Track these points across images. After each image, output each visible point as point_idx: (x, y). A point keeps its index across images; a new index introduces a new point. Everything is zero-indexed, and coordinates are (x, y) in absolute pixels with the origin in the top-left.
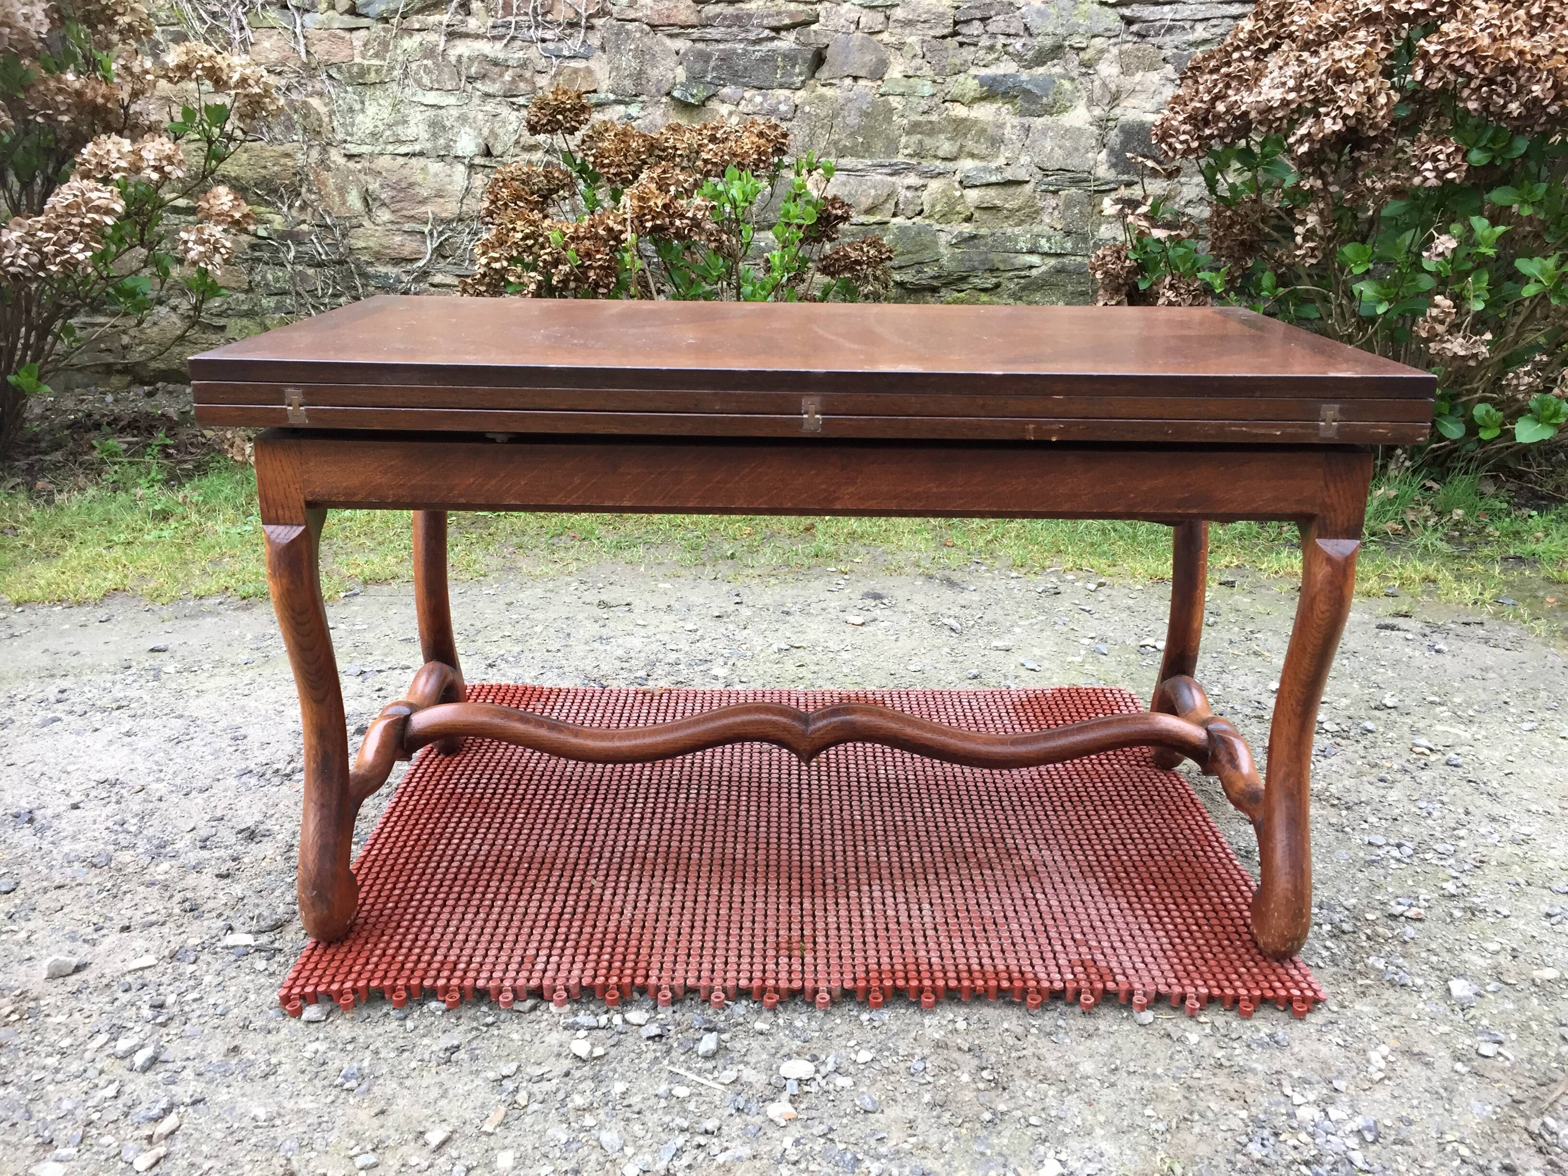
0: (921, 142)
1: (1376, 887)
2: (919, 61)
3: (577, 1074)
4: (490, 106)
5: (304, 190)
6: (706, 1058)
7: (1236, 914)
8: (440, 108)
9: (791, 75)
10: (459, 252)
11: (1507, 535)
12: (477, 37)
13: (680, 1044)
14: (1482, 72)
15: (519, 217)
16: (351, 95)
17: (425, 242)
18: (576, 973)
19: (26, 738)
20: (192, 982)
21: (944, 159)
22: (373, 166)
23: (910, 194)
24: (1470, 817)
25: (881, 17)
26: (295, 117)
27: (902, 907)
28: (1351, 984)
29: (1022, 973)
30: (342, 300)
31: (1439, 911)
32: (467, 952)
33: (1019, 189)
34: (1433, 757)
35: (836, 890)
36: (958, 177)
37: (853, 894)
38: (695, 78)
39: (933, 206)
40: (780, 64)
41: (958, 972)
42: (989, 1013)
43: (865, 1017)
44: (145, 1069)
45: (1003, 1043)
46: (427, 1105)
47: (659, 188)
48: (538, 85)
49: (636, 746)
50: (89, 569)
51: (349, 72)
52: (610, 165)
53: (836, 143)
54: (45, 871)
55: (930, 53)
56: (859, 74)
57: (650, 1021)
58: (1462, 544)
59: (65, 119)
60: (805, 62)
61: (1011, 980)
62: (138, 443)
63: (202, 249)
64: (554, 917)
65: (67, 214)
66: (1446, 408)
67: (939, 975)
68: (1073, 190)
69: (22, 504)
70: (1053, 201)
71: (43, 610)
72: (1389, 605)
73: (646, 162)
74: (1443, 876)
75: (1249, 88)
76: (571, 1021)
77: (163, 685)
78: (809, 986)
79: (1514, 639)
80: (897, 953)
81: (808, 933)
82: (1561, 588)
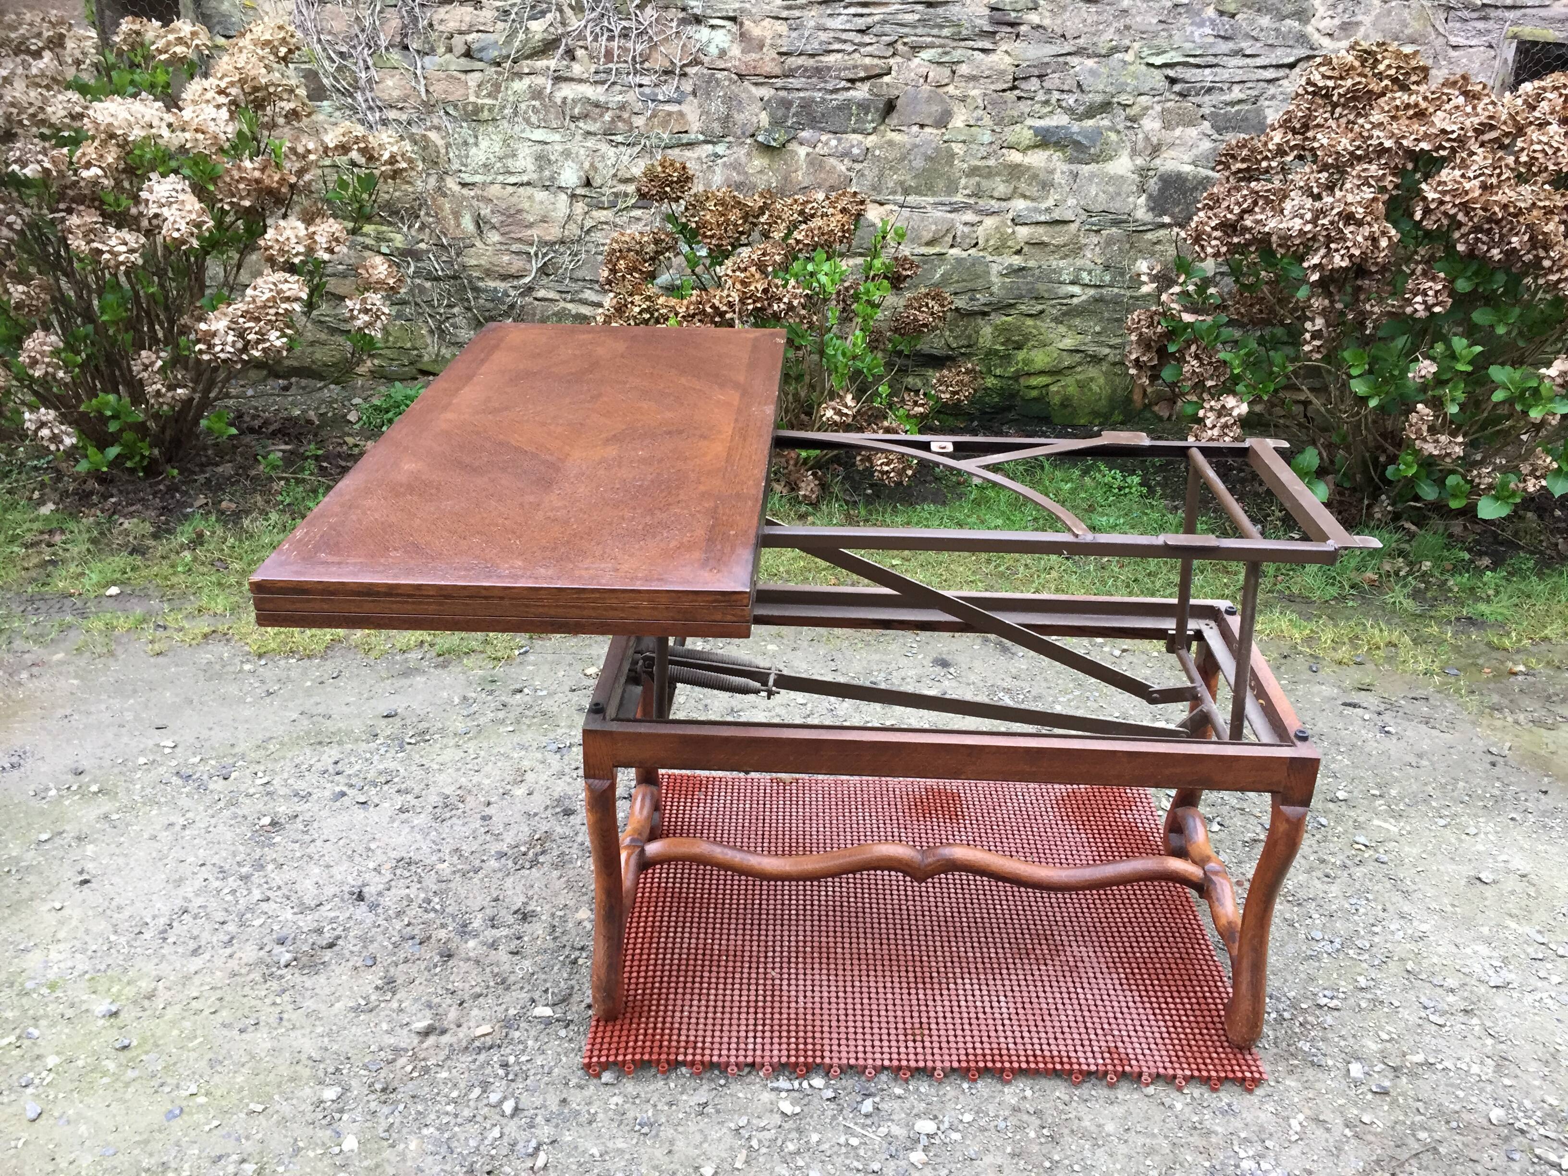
0: (978, 184)
1: (1311, 979)
2: (980, 112)
4: (591, 143)
5: (422, 213)
6: (867, 1116)
8: (546, 143)
9: (865, 122)
10: (561, 271)
11: (1463, 592)
12: (581, 81)
13: (849, 1105)
14: (1471, 219)
15: (636, 289)
16: (465, 130)
17: (530, 262)
18: (776, 1053)
20: (521, 1047)
21: (1000, 199)
22: (485, 194)
23: (966, 229)
24: (1385, 914)
25: (947, 72)
26: (416, 148)
27: (986, 998)
28: (1285, 1064)
29: (1069, 1057)
30: (456, 310)
31: (1351, 1001)
32: (700, 1033)
33: (1066, 228)
34: (1366, 854)
36: (1010, 216)
37: (952, 986)
38: (777, 123)
39: (987, 241)
40: (855, 112)
41: (1027, 1056)
42: (1046, 1083)
43: (965, 1085)
44: (513, 1116)
45: (1056, 1108)
46: (696, 1147)
47: (758, 268)
48: (635, 124)
51: (464, 109)
53: (902, 183)
54: (390, 947)
55: (991, 104)
56: (927, 122)
57: (827, 1086)
58: (1425, 600)
59: (247, 203)
60: (877, 110)
61: (1062, 1063)
62: (291, 452)
63: (366, 318)
64: (752, 1004)
65: (265, 307)
66: (1423, 473)
67: (1014, 1058)
68: (1114, 229)
69: (220, 532)
70: (1095, 239)
71: (282, 662)
72: (1355, 675)
73: (742, 233)
74: (1358, 970)
75: (1273, 209)
76: (775, 1085)
77: (409, 758)
78: (930, 1064)
79: (1450, 718)
80: (985, 1039)
81: (924, 1020)
82: (1500, 655)
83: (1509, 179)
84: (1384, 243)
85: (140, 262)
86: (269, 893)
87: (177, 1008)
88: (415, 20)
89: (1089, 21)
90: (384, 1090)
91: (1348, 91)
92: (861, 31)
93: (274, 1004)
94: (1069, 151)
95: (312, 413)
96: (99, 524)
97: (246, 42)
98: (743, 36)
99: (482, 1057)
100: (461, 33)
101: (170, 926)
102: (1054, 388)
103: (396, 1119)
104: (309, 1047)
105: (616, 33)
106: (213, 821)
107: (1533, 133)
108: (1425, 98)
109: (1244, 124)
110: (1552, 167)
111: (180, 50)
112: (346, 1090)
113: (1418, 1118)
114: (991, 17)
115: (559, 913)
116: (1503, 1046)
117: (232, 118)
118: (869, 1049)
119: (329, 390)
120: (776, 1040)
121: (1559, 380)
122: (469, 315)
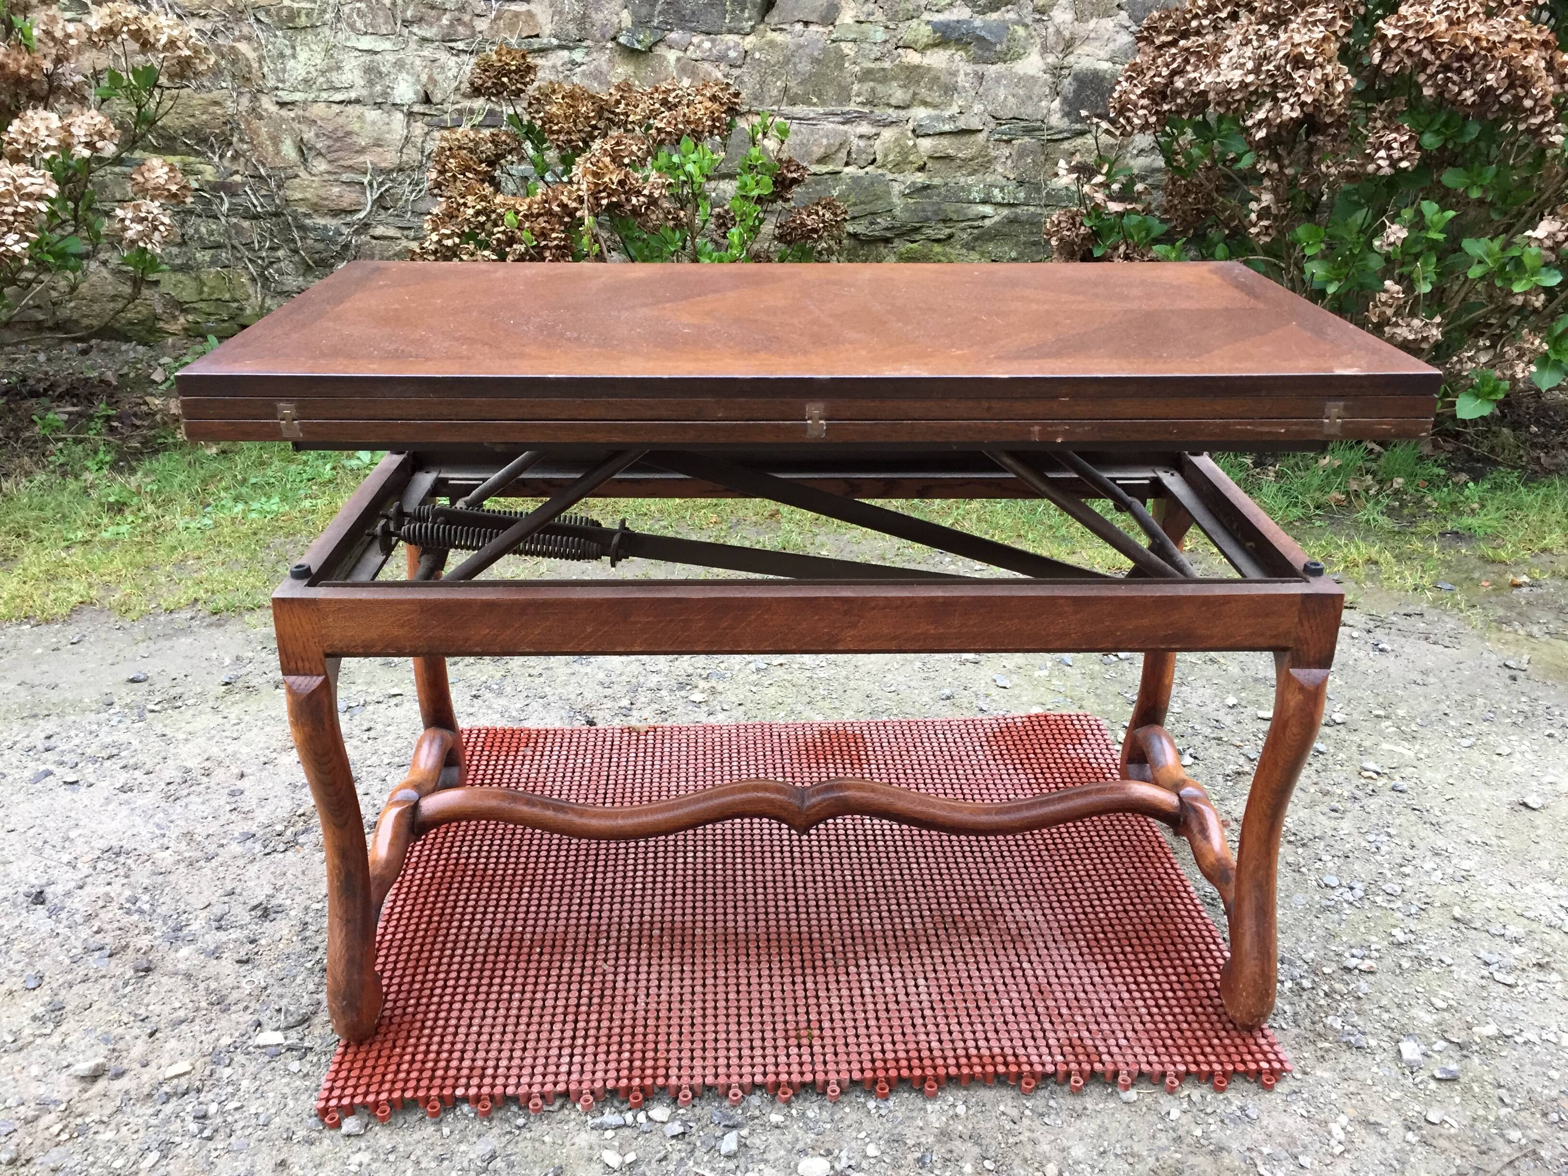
0: (873, 90)
1: (1332, 936)
2: (871, 6)
4: (428, 51)
5: (235, 139)
6: (729, 1157)
7: (1207, 977)
8: (376, 53)
9: (740, 20)
10: (400, 203)
11: (1444, 507)
13: (703, 1143)
14: (1438, 57)
15: (469, 190)
16: (281, 40)
17: (364, 193)
18: (600, 1075)
19: (21, 797)
20: (230, 1089)
21: (897, 107)
22: (307, 114)
23: (862, 143)
24: (1415, 852)
27: (899, 983)
28: (1312, 1047)
29: (1015, 1055)
30: (280, 253)
31: (1389, 961)
32: (493, 1054)
33: (973, 138)
34: (1380, 783)
35: (836, 967)
36: (910, 126)
37: (853, 969)
38: (640, 23)
39: (886, 156)
40: (729, 8)
41: (957, 1058)
42: (987, 1095)
43: (871, 1104)
45: (1001, 1128)
47: (613, 161)
48: (478, 29)
49: (639, 825)
50: (52, 578)
51: (278, 15)
52: (559, 132)
53: (787, 91)
54: (67, 961)
56: (810, 19)
57: (672, 1118)
58: (1402, 517)
60: (754, 6)
61: (1006, 1064)
62: (80, 415)
63: (140, 228)
64: (572, 1009)
67: (940, 1062)
68: (1027, 139)
70: (1006, 151)
71: (12, 630)
74: (1392, 921)
75: (1208, 65)
76: (598, 1121)
77: (150, 726)
78: (820, 1077)
79: (1452, 633)
80: (898, 1038)
81: (813, 1017)
82: (1496, 568)
83: (1476, 14)
84: (1339, 87)
94: (972, 49)
95: (109, 374)
99: (169, 1108)
113: (1504, 1111)
118: (734, 1061)
119: (135, 351)
120: (601, 1057)
121: (1548, 243)
122: (296, 258)
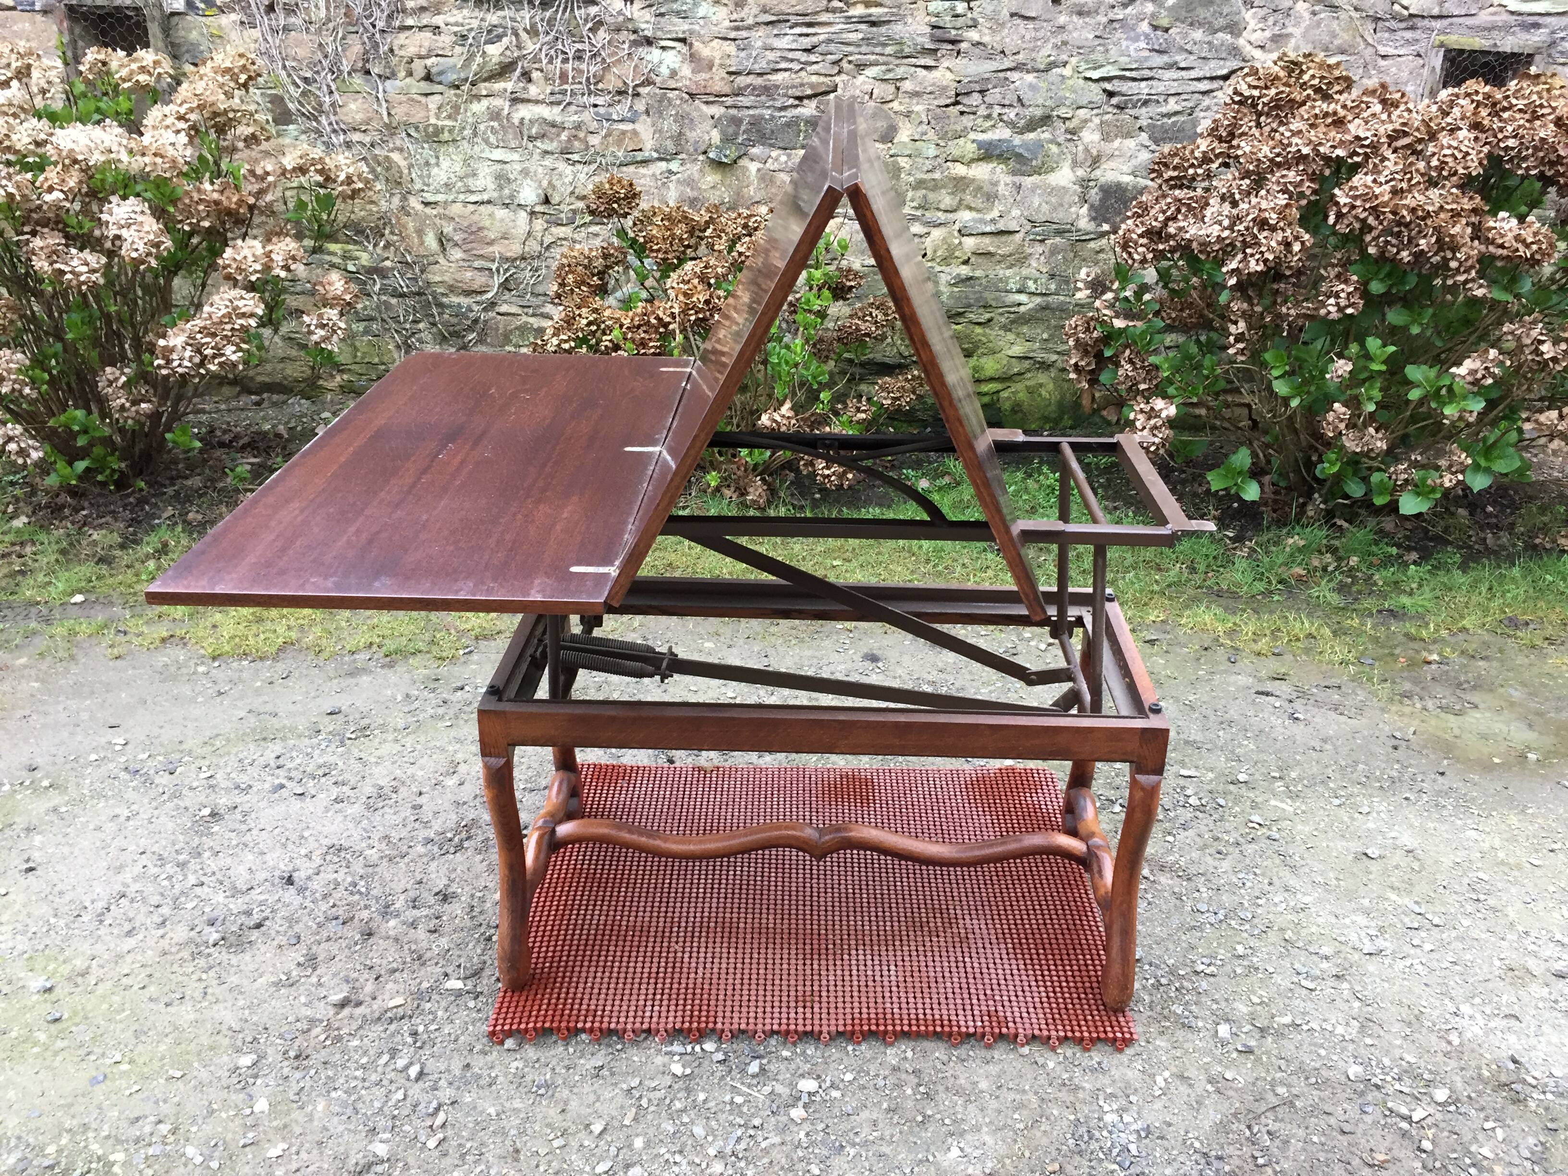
0: (925, 197)
1: (1192, 948)
2: (924, 127)
3: (676, 1086)
4: (548, 162)
5: (387, 232)
6: (753, 1076)
7: (1093, 973)
8: (505, 163)
10: (522, 286)
12: (537, 102)
13: (737, 1067)
14: (1381, 223)
15: (584, 302)
16: (427, 151)
17: (492, 278)
18: (671, 1019)
19: (265, 803)
20: (431, 1017)
21: (946, 211)
22: (447, 212)
24: (1271, 888)
25: (891, 88)
26: (379, 169)
27: (877, 968)
28: (1157, 1025)
29: (949, 1020)
30: (421, 326)
31: (1228, 968)
32: (601, 1002)
33: (1011, 237)
34: (1260, 832)
35: (835, 953)
36: (957, 227)
37: (846, 957)
38: (728, 140)
39: (935, 251)
40: (803, 128)
42: (928, 1045)
43: (850, 1048)
44: (417, 1079)
45: (934, 1067)
46: (589, 1106)
48: (591, 143)
50: (259, 620)
51: (425, 131)
54: (315, 926)
55: (935, 120)
57: (718, 1050)
58: (1350, 593)
59: (206, 224)
61: (942, 1026)
62: (259, 465)
63: (322, 333)
64: (654, 975)
65: (221, 323)
66: (1350, 470)
67: (898, 1022)
68: (1058, 239)
69: (184, 542)
70: (1039, 249)
71: (235, 664)
72: (1273, 665)
73: (688, 246)
74: (1238, 939)
75: (1195, 216)
76: (669, 1049)
77: (349, 752)
78: (817, 1028)
79: (1359, 705)
80: (872, 1005)
81: (816, 988)
82: (1416, 645)
83: (1419, 183)
84: (1297, 247)
85: (102, 281)
86: (203, 879)
87: (109, 985)
88: (376, 46)
89: (1027, 37)
90: (297, 1057)
91: (1272, 100)
92: (805, 50)
93: (200, 980)
94: (1012, 163)
95: (281, 427)
96: (69, 535)
97: (206, 70)
98: (693, 57)
99: (392, 1027)
100: (421, 57)
101: (108, 909)
102: (1004, 394)
103: (307, 1083)
104: (228, 1016)
105: (571, 56)
106: (156, 813)
107: (1445, 139)
108: (1344, 107)
109: (1180, 135)
110: (1461, 171)
111: (143, 78)
112: (260, 1058)
113: (1279, 1075)
114: (932, 35)
115: (479, 894)
116: (1370, 1009)
117: (191, 142)
118: (760, 1015)
119: (300, 405)
120: (672, 1008)
121: (1469, 379)
122: (434, 330)
